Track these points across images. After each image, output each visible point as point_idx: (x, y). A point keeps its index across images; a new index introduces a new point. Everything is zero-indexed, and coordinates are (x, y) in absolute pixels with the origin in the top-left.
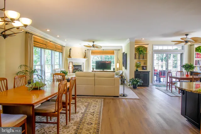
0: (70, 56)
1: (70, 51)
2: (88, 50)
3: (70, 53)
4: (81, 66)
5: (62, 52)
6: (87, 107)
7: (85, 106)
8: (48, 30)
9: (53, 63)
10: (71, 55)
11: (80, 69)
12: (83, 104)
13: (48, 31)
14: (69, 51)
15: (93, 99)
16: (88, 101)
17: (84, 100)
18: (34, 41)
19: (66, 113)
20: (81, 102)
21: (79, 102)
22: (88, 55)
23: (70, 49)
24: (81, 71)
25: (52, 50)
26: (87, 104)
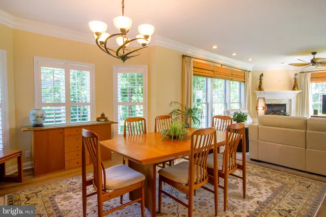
0: (260, 88)
1: (261, 79)
2: (303, 72)
3: (261, 82)
4: (284, 105)
5: (244, 82)
6: (276, 192)
7: (272, 189)
8: (215, 47)
9: (227, 101)
10: (263, 86)
11: (282, 111)
12: (270, 183)
13: (215, 49)
14: (259, 78)
15: (299, 179)
16: (283, 181)
17: (274, 176)
18: (194, 67)
19: (215, 192)
20: (266, 178)
21: (262, 177)
22: (302, 83)
23: (262, 75)
24: (285, 115)
25: (225, 79)
26: (278, 185)
